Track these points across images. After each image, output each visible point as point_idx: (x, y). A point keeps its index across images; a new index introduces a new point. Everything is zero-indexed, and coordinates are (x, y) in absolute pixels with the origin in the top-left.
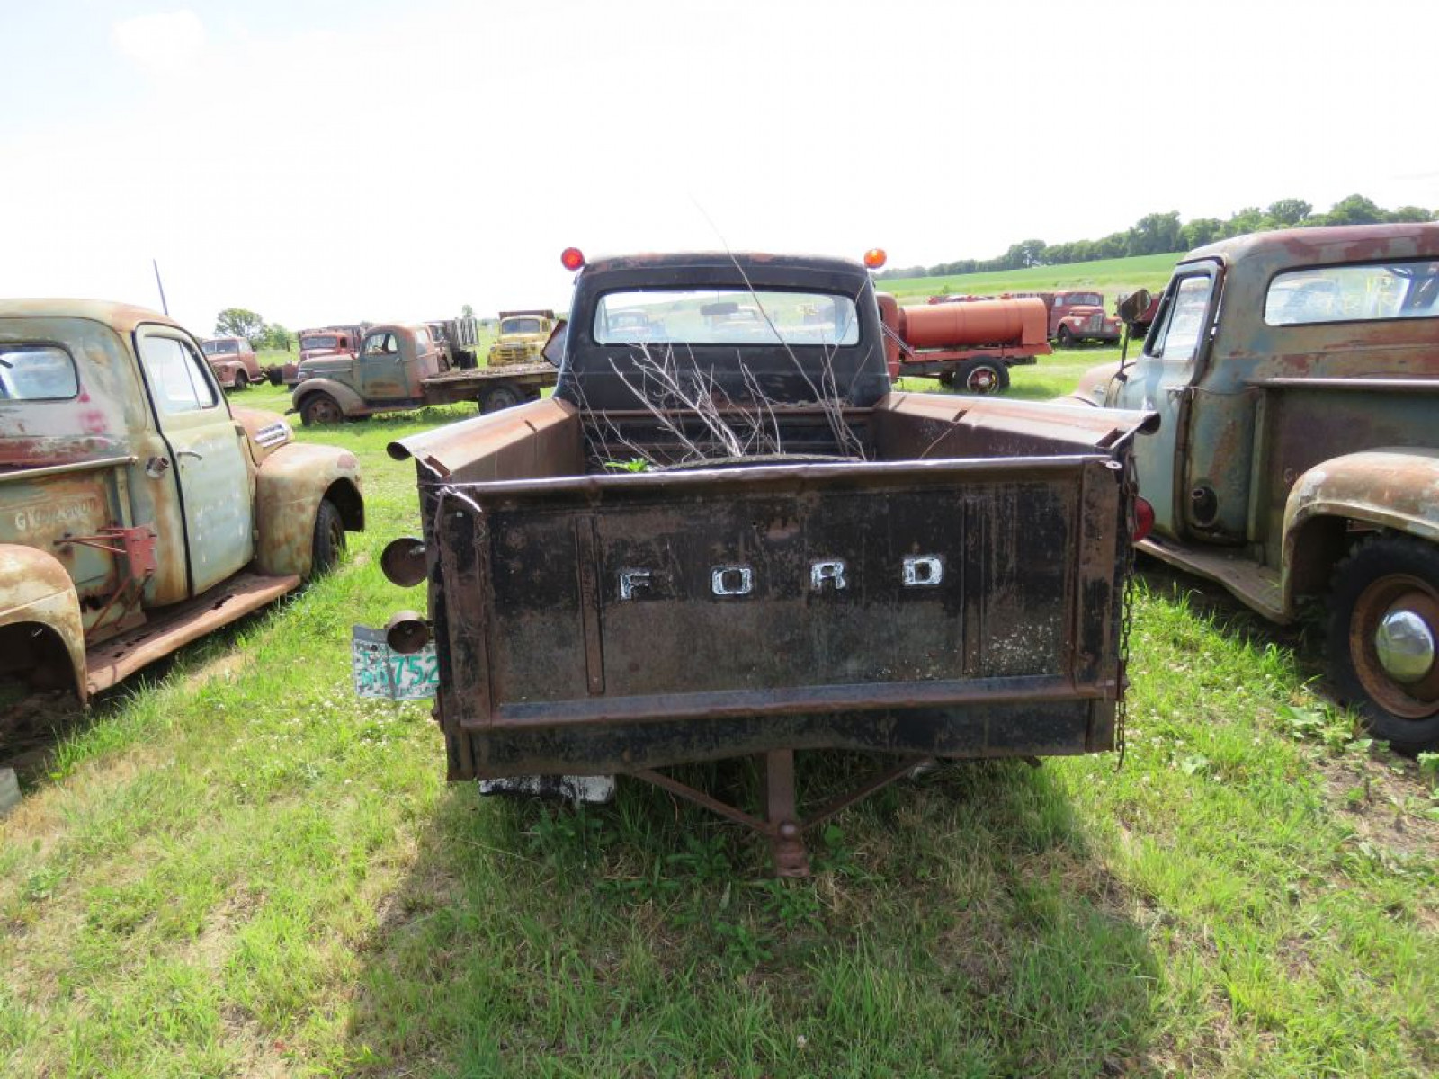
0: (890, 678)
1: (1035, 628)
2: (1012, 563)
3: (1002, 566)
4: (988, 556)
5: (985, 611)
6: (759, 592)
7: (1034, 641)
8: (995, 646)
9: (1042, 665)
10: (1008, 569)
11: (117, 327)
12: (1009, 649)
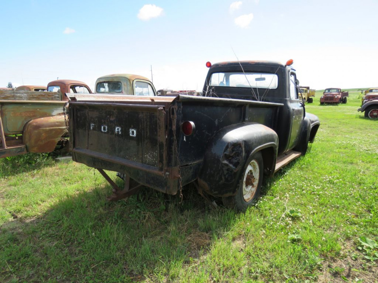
0: (128, 159)
1: (153, 153)
2: (148, 134)
3: (147, 134)
4: (144, 131)
5: (144, 146)
6: (108, 132)
7: (153, 157)
8: (146, 156)
9: (155, 164)
10: (148, 135)
11: (130, 79)
12: (148, 157)
